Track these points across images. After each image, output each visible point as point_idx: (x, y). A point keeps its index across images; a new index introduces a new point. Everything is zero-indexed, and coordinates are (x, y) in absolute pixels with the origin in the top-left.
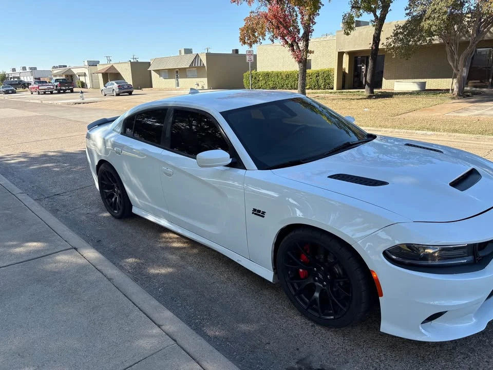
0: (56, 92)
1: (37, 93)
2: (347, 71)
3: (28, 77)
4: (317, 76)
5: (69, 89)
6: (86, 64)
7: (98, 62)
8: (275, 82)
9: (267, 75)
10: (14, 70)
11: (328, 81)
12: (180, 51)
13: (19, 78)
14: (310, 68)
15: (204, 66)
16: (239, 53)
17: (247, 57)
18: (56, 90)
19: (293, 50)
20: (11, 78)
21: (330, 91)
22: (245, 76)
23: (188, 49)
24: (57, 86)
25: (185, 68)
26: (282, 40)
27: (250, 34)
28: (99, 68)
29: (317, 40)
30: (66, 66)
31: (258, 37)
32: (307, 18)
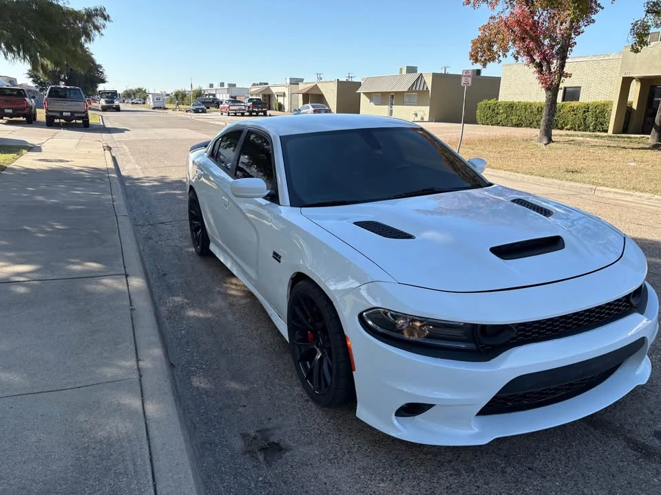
0: (248, 114)
1: (227, 114)
2: (635, 106)
3: (224, 95)
4: (584, 112)
5: (262, 112)
6: (288, 82)
7: (302, 80)
8: (520, 117)
9: (511, 106)
10: (211, 86)
11: (601, 120)
12: (401, 69)
13: (214, 95)
14: (578, 100)
15: (428, 91)
16: (482, 75)
17: (463, 79)
18: (248, 112)
19: (540, 72)
20: (206, 95)
21: (604, 134)
22: (479, 107)
23: (413, 67)
24: (249, 107)
25: (403, 92)
26: (525, 57)
27: (484, 50)
28: (302, 87)
29: (594, 58)
30: (267, 84)
31: (496, 53)
32: (568, 26)
